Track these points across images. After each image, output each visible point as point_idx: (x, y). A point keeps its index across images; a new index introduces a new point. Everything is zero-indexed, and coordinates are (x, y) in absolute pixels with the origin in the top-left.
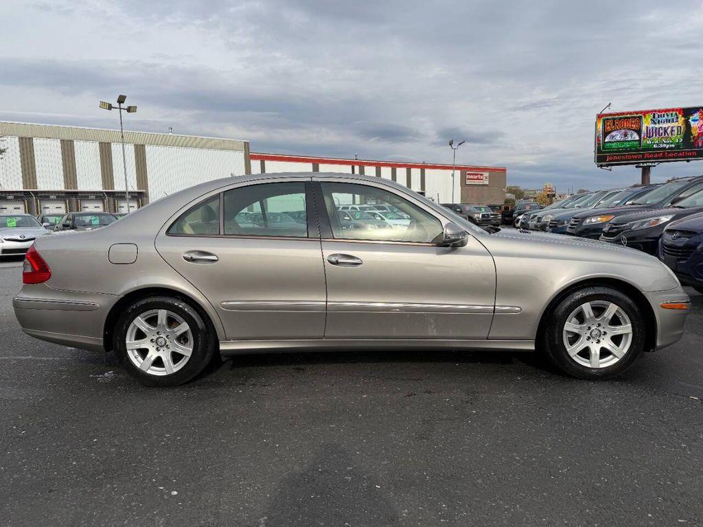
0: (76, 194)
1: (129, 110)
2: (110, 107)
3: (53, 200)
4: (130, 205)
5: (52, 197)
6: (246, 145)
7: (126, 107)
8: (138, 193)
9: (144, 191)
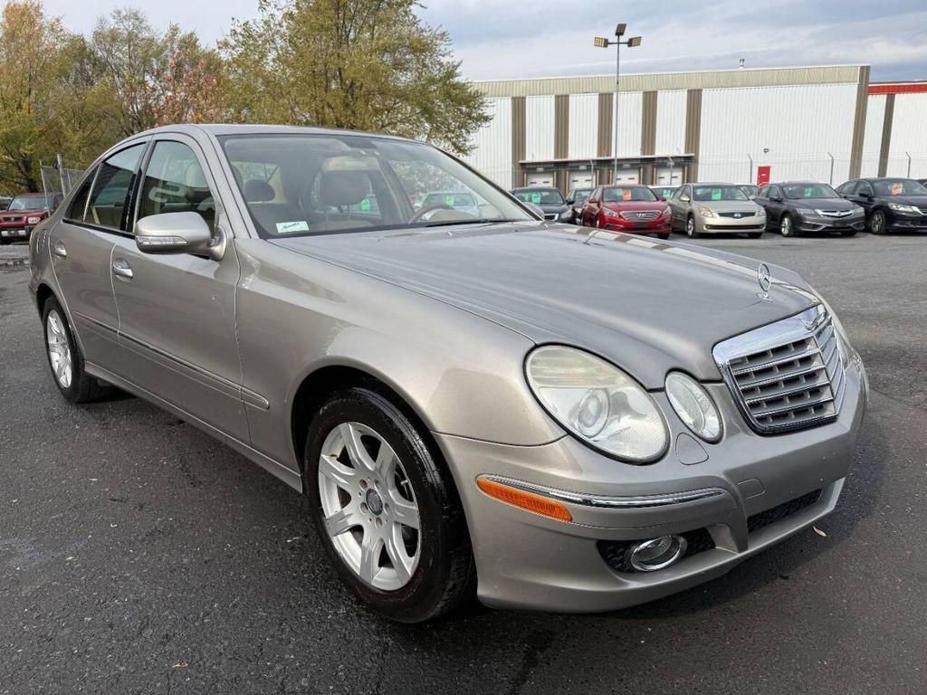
0: (609, 162)
1: (630, 43)
2: (606, 43)
3: (583, 171)
4: (674, 174)
5: (583, 167)
6: (865, 71)
7: (627, 40)
8: (685, 158)
9: (693, 154)
